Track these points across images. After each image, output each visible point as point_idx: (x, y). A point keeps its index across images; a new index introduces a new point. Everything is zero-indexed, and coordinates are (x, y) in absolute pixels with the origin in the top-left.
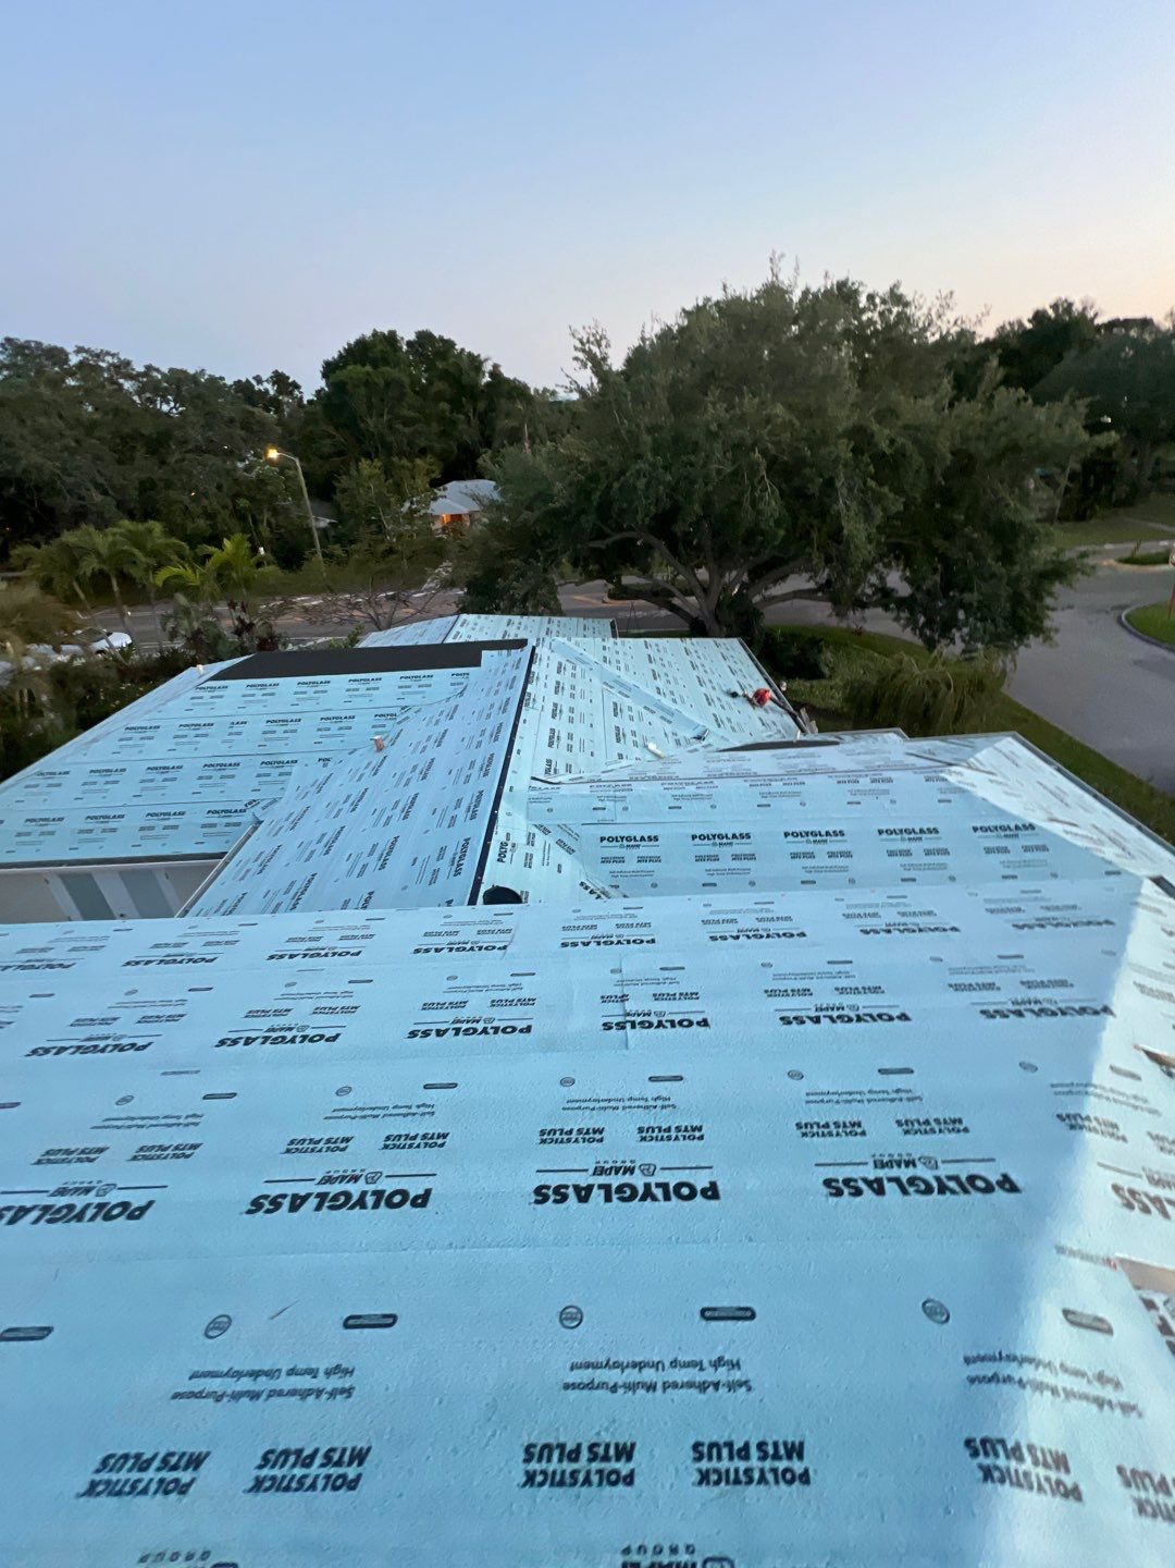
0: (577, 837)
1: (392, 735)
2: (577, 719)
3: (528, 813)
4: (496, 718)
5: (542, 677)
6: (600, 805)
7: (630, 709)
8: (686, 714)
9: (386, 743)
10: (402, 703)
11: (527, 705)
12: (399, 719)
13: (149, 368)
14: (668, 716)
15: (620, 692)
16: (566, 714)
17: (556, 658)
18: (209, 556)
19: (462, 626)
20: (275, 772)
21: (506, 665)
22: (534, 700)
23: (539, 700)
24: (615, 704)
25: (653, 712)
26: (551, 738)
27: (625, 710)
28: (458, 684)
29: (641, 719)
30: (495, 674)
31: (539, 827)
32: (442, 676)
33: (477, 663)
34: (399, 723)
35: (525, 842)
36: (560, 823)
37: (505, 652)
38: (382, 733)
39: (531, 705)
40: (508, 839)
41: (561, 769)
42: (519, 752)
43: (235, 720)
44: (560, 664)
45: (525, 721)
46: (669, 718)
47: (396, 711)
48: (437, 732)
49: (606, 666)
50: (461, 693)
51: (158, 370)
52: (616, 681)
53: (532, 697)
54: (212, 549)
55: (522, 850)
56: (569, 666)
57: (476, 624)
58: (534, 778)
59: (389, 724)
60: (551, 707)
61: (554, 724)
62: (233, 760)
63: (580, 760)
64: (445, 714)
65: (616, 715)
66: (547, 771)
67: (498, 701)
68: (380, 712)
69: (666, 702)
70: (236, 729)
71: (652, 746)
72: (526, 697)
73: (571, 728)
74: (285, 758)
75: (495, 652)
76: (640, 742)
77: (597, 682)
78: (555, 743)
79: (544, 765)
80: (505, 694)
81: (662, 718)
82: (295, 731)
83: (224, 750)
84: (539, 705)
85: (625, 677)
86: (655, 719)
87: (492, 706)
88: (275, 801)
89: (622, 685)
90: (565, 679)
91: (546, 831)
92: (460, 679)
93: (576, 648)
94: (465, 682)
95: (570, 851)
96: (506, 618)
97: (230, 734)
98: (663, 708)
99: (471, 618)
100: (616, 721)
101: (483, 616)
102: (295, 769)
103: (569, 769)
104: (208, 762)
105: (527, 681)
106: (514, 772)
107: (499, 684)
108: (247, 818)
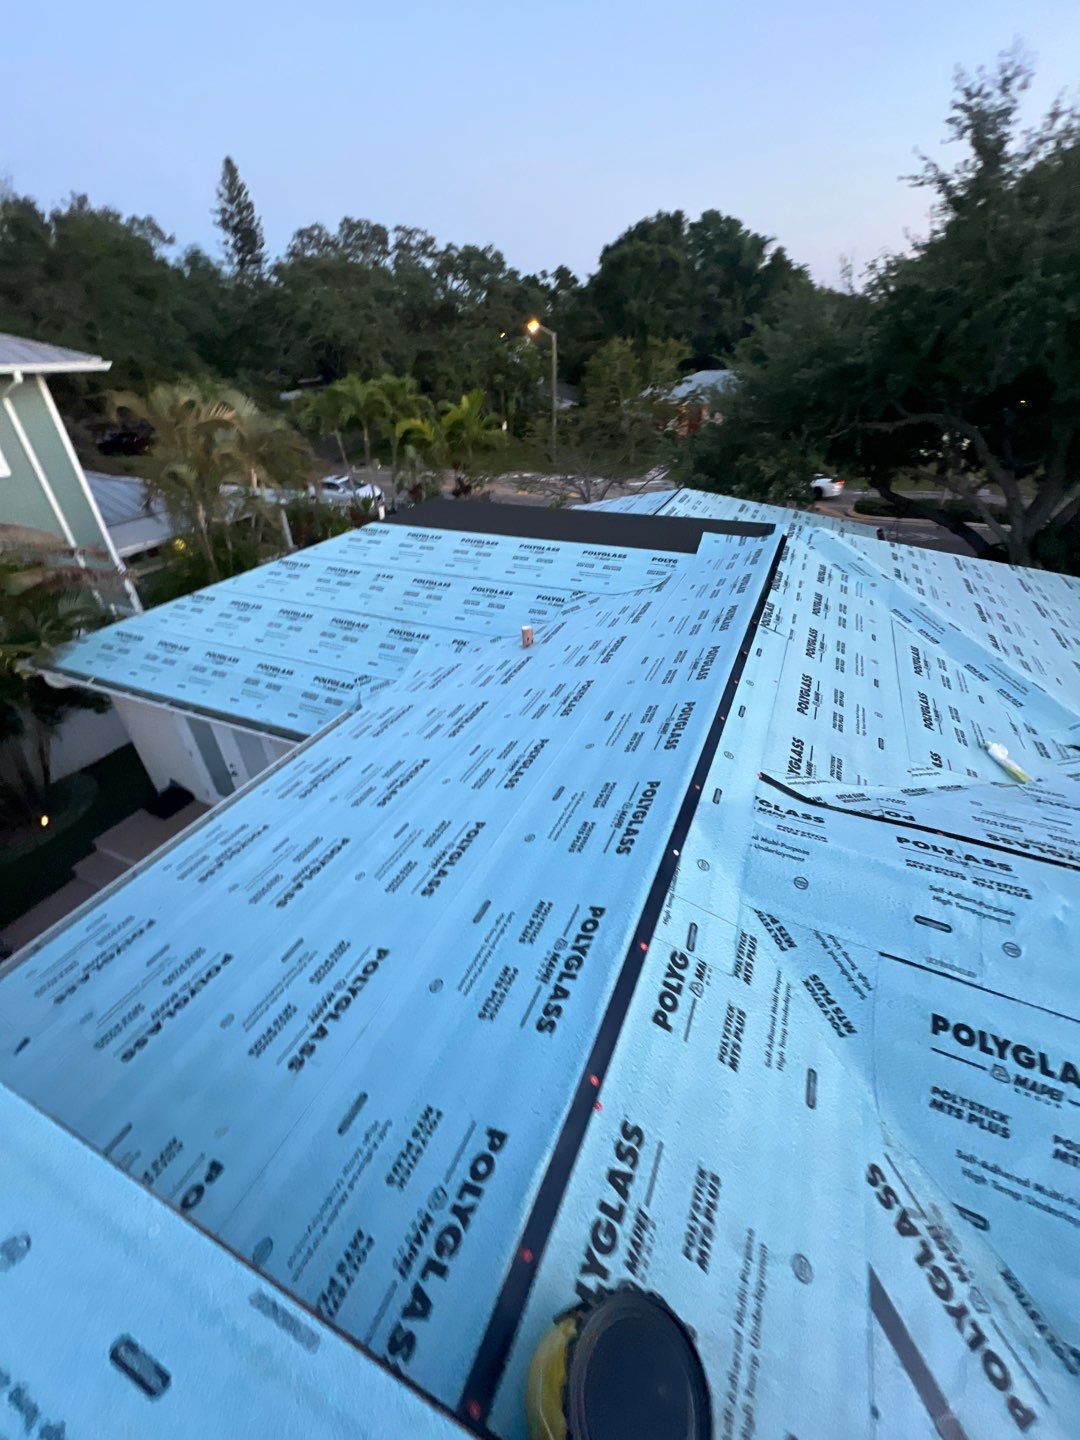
0: (862, 987)
1: (550, 628)
2: (850, 666)
3: (745, 875)
4: (708, 637)
5: (794, 583)
6: (935, 912)
7: (942, 664)
8: (1050, 693)
9: (537, 638)
10: (577, 586)
11: (766, 624)
12: (566, 607)
13: (450, 247)
14: (1015, 692)
15: (921, 631)
16: (831, 652)
17: (817, 559)
18: (445, 412)
19: (681, 501)
20: (402, 645)
21: (736, 556)
22: (778, 618)
23: (787, 619)
24: (915, 650)
25: (984, 678)
26: (804, 694)
27: (934, 665)
28: (658, 573)
29: (964, 688)
30: (716, 567)
31: (769, 921)
32: (638, 560)
33: (692, 548)
34: (565, 613)
35: (730, 966)
36: (826, 928)
37: (736, 539)
38: (540, 621)
39: (772, 625)
40: (691, 947)
41: (822, 769)
42: (742, 711)
43: (383, 572)
44: (823, 568)
45: (759, 652)
46: (1015, 694)
47: (566, 595)
48: (608, 637)
49: (900, 583)
50: (659, 587)
51: (456, 248)
52: (915, 611)
53: (776, 612)
54: (450, 405)
55: (722, 990)
56: (836, 573)
57: (699, 503)
58: (765, 778)
59: (552, 610)
60: (806, 636)
61: (810, 666)
62: (363, 620)
63: (858, 752)
64: (628, 612)
65: (918, 671)
66: (794, 766)
67: (717, 607)
68: (544, 593)
69: (1012, 664)
70: (380, 582)
71: (999, 751)
72: (765, 610)
73: (841, 681)
74: (416, 630)
75: (722, 537)
76: (969, 736)
77: (882, 609)
78: (811, 707)
79: (786, 753)
80: (728, 600)
81: (1001, 691)
82: (439, 598)
83: (359, 605)
84: (785, 627)
85: (933, 608)
86: (987, 690)
87: (704, 615)
88: (387, 683)
89: (926, 619)
90: (831, 592)
91: (784, 941)
92: (661, 567)
93: (851, 548)
94: (669, 571)
95: (843, 1026)
96: (739, 502)
97: (372, 588)
98: (1003, 674)
99: (695, 495)
100: (920, 683)
101: (711, 495)
102: (424, 647)
103: (836, 769)
104: (340, 616)
105: (770, 584)
106: (728, 755)
107: (721, 582)
108: (349, 697)
